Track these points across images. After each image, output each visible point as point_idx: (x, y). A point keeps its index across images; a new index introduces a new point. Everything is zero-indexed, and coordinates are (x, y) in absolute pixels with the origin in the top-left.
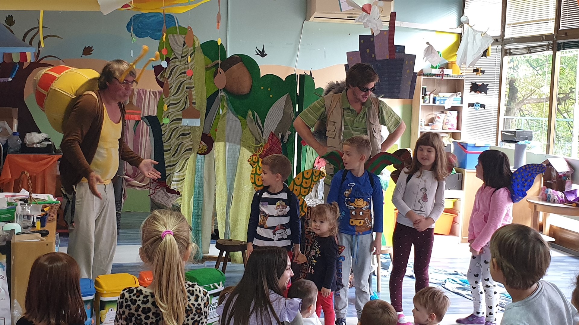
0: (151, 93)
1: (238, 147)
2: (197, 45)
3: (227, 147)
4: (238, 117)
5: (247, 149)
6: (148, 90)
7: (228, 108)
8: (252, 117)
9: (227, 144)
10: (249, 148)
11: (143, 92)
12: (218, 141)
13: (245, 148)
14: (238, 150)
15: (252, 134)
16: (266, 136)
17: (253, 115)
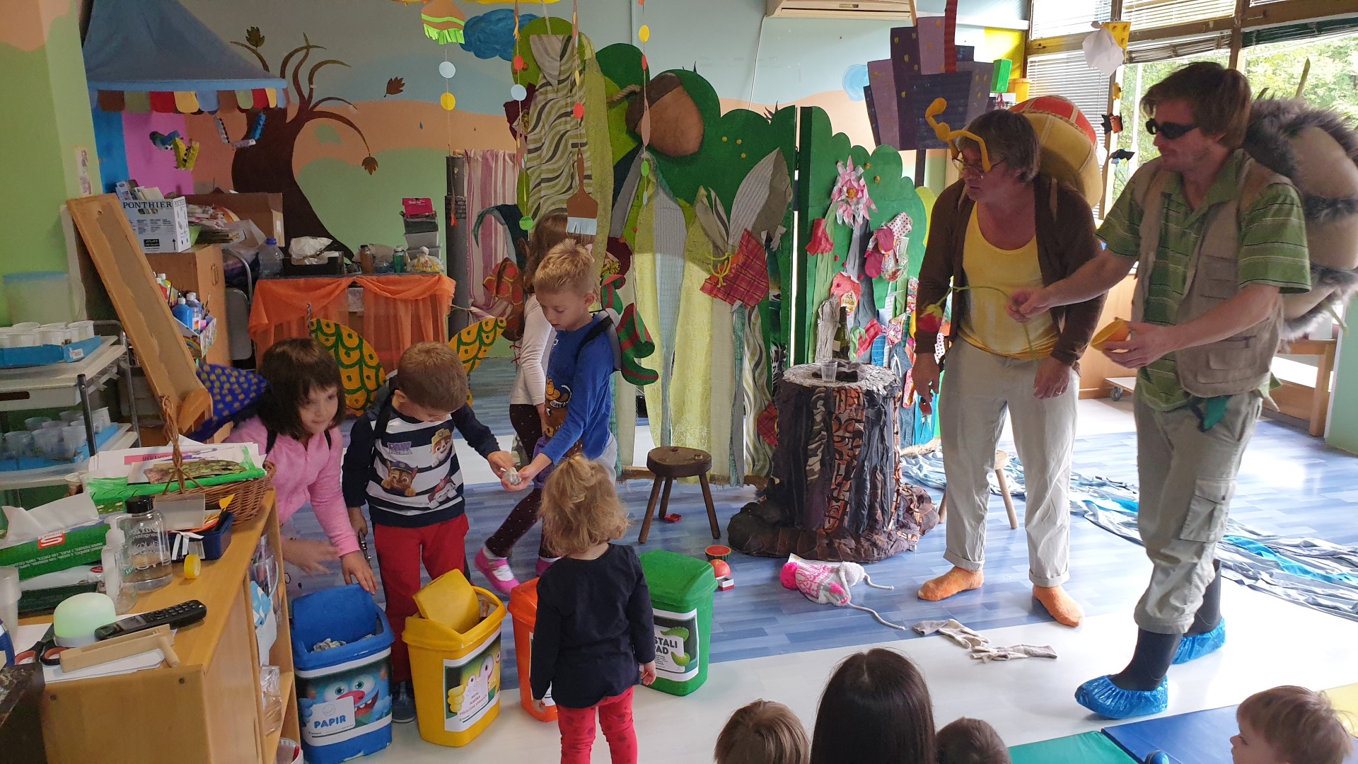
0: (507, 158)
1: (680, 262)
2: (588, 55)
3: (658, 262)
4: (676, 202)
5: (698, 265)
6: (501, 153)
7: (659, 184)
8: (705, 200)
9: (658, 256)
10: (702, 263)
11: (492, 155)
12: (641, 251)
13: (694, 263)
14: (679, 269)
15: (707, 235)
16: (735, 240)
17: (709, 197)
